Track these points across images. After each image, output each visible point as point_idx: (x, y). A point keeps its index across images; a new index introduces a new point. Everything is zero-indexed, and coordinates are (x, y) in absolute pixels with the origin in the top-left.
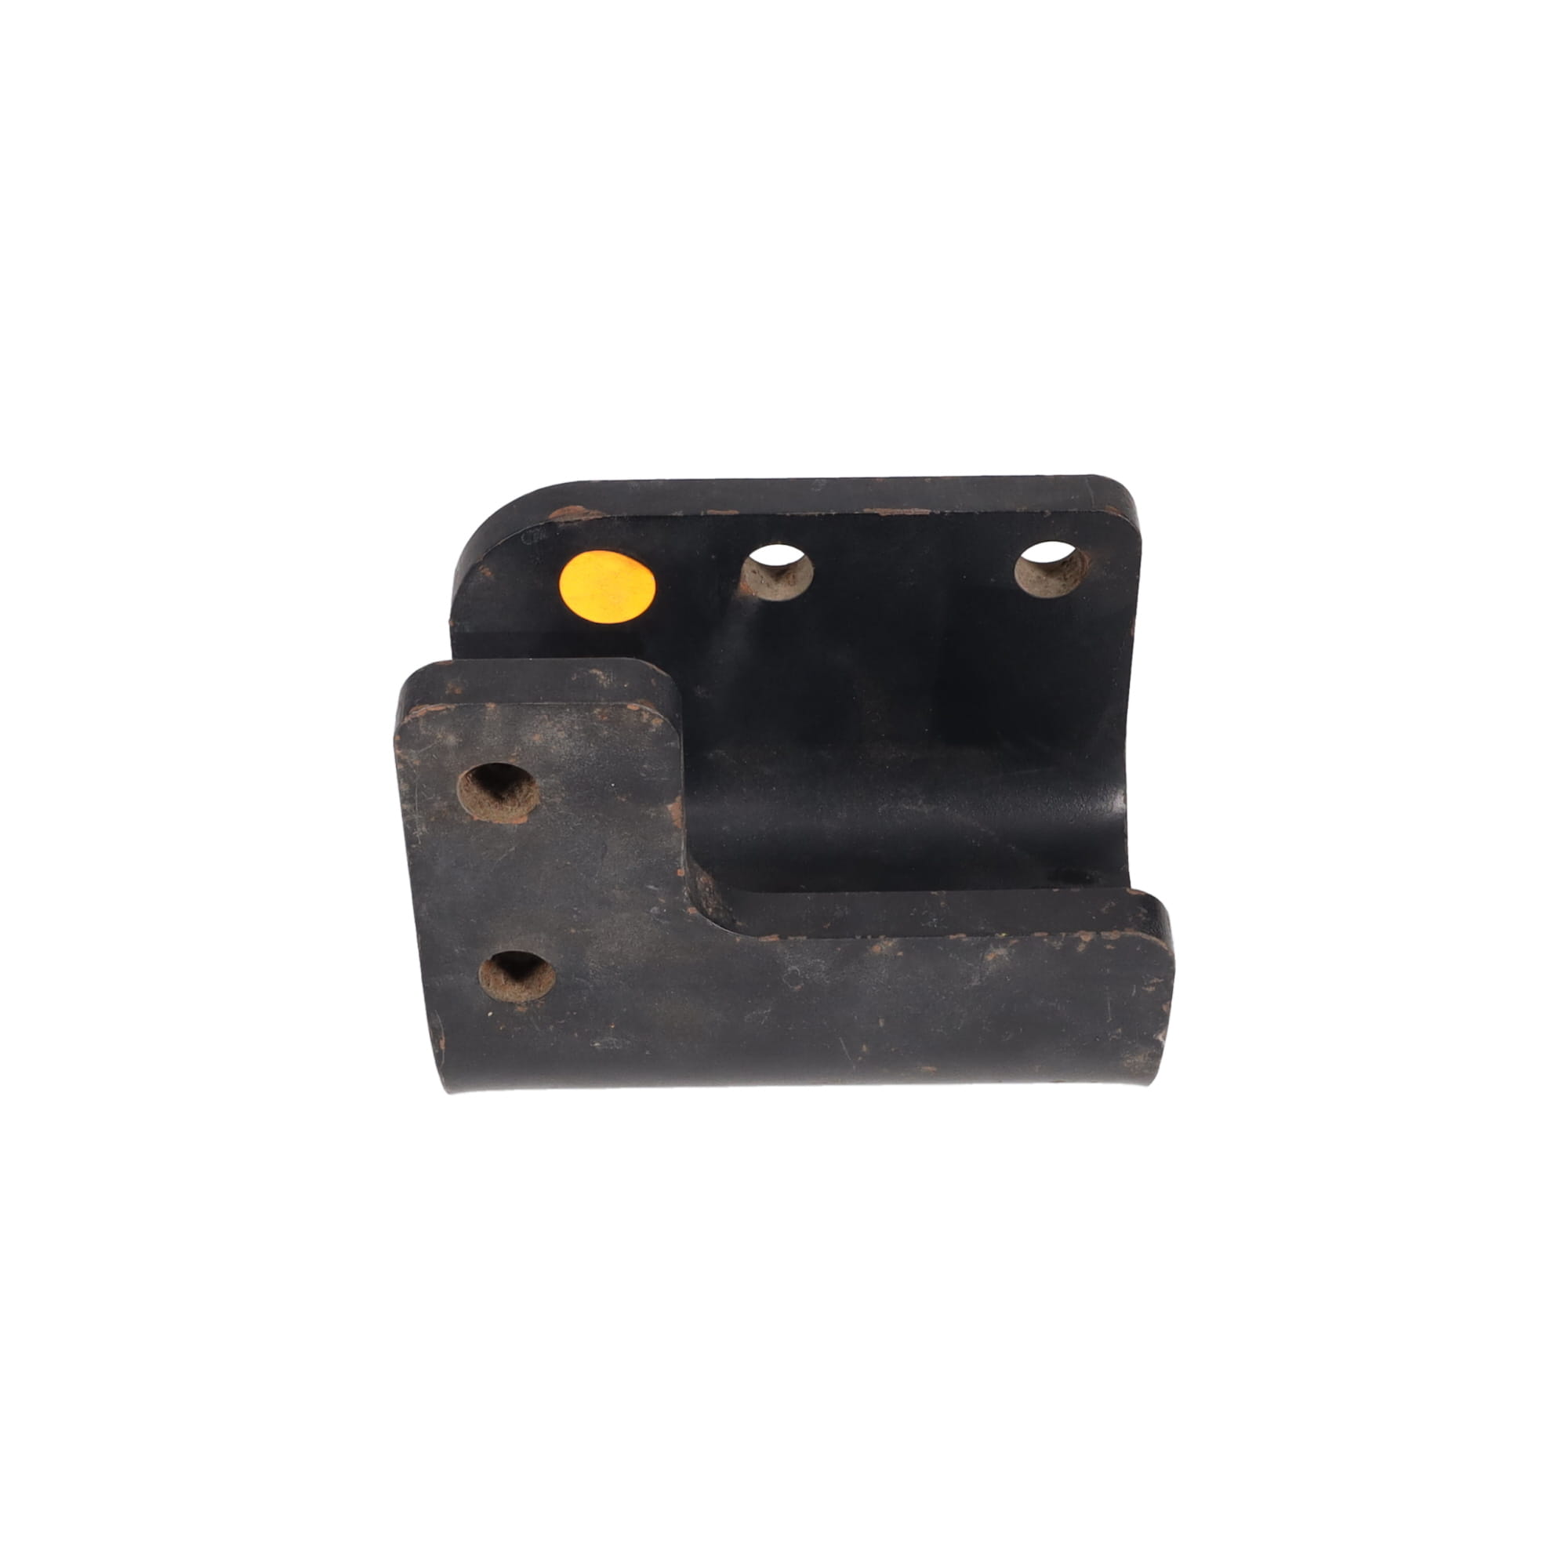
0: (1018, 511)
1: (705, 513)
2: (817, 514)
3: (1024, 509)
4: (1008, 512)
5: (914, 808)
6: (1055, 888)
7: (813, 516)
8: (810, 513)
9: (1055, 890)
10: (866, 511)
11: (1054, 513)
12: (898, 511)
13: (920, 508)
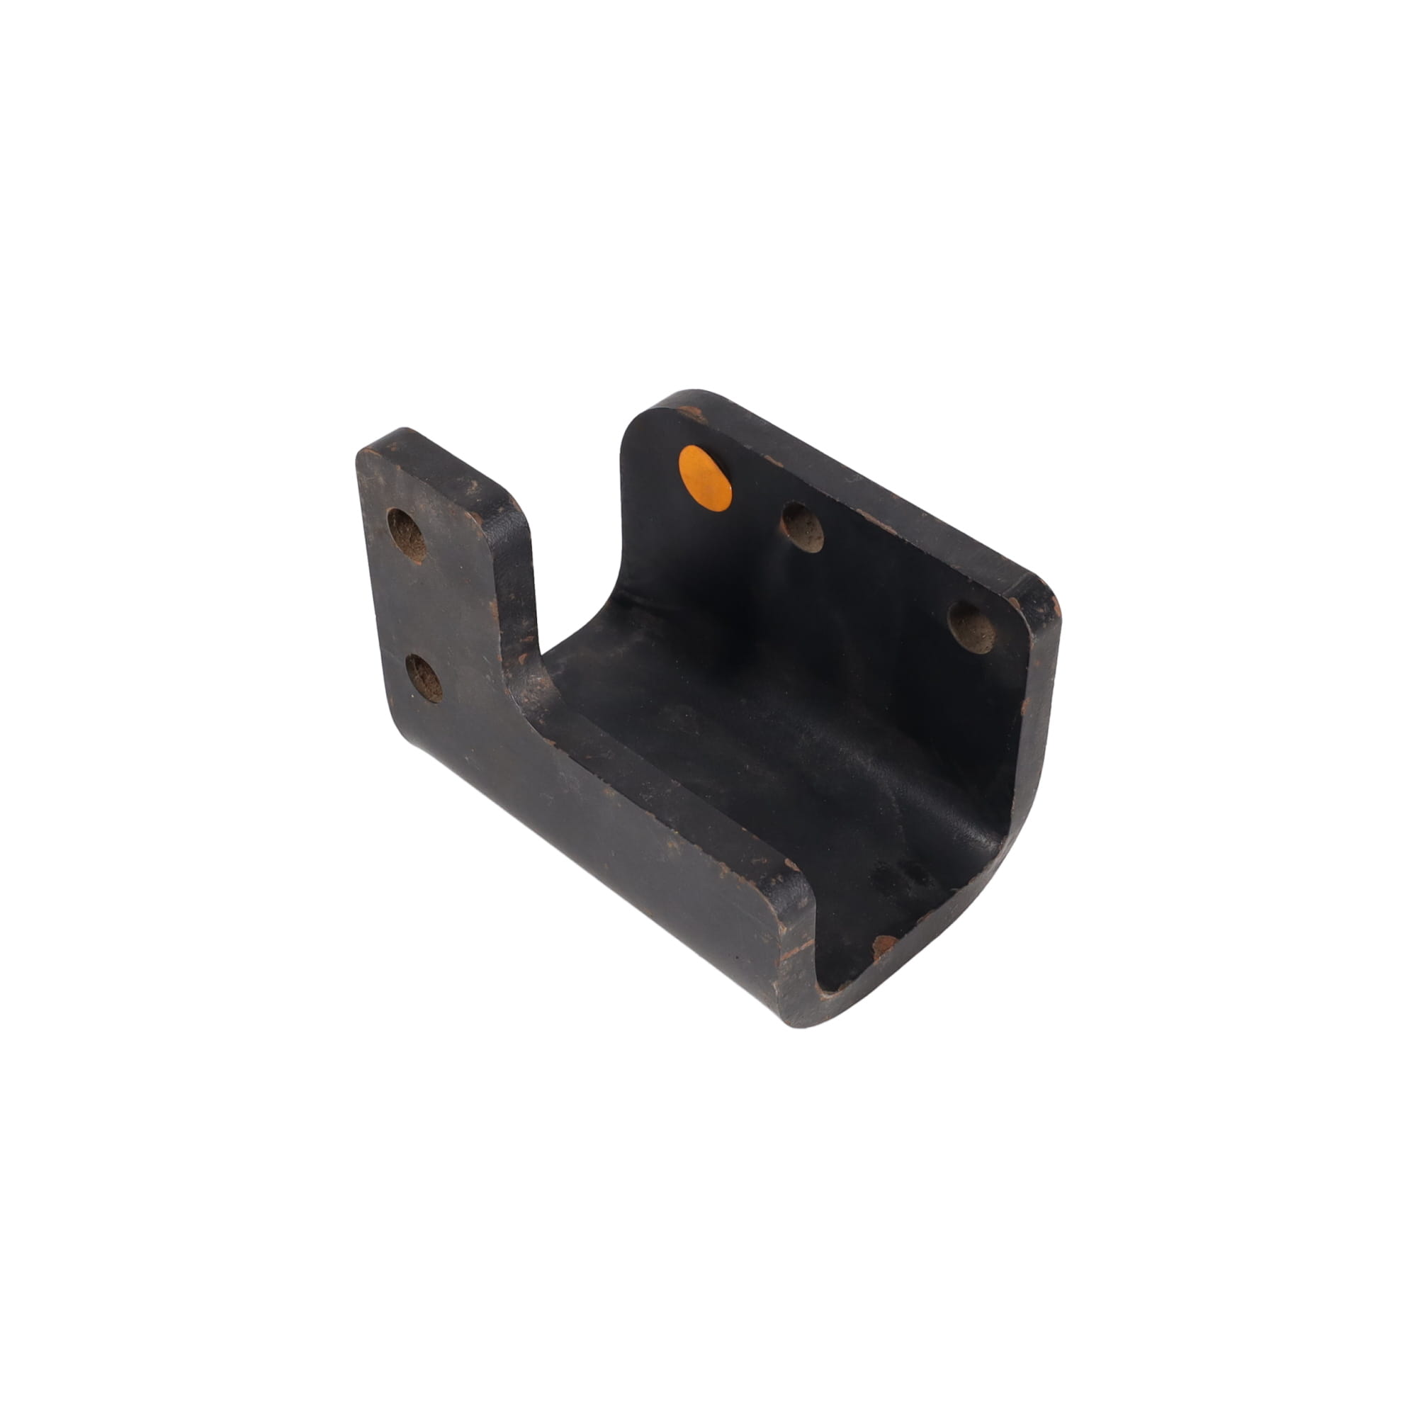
0: (952, 566)
1: (763, 456)
2: (828, 495)
3: (957, 567)
4: (944, 564)
5: (863, 762)
6: (745, 828)
7: (825, 495)
8: (824, 492)
9: (744, 829)
10: (858, 510)
11: (974, 582)
12: (878, 522)
13: (893, 528)
